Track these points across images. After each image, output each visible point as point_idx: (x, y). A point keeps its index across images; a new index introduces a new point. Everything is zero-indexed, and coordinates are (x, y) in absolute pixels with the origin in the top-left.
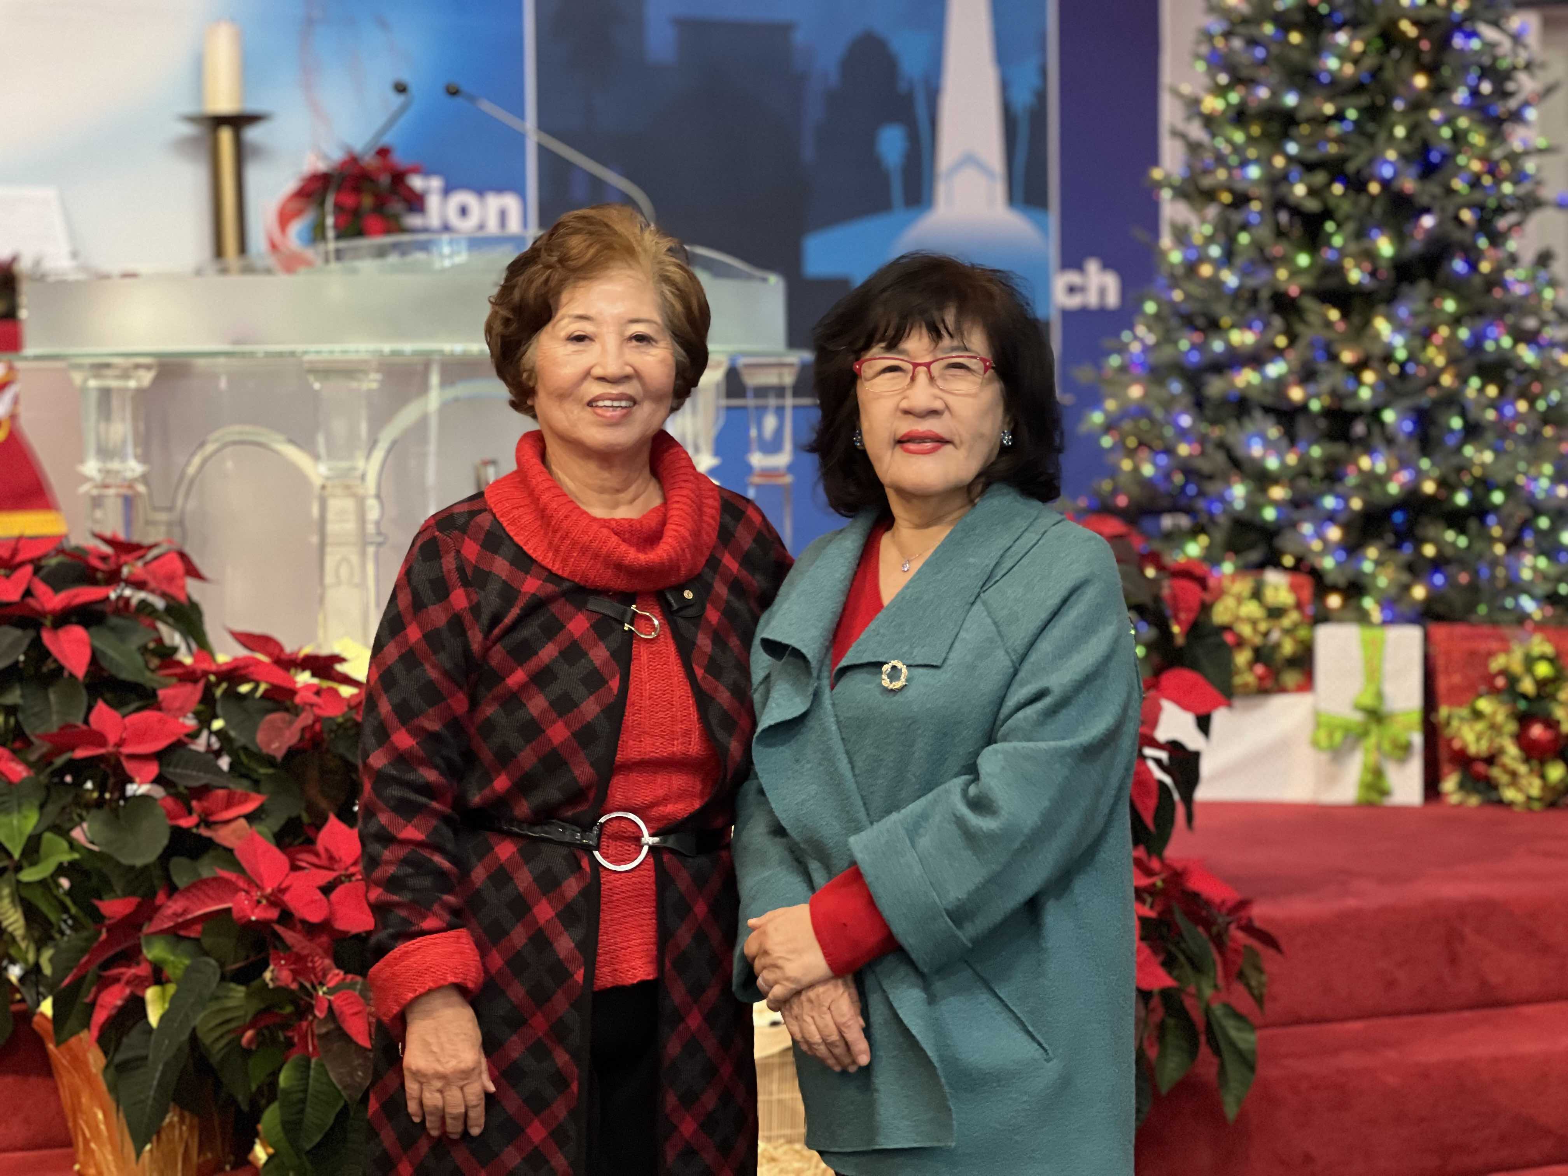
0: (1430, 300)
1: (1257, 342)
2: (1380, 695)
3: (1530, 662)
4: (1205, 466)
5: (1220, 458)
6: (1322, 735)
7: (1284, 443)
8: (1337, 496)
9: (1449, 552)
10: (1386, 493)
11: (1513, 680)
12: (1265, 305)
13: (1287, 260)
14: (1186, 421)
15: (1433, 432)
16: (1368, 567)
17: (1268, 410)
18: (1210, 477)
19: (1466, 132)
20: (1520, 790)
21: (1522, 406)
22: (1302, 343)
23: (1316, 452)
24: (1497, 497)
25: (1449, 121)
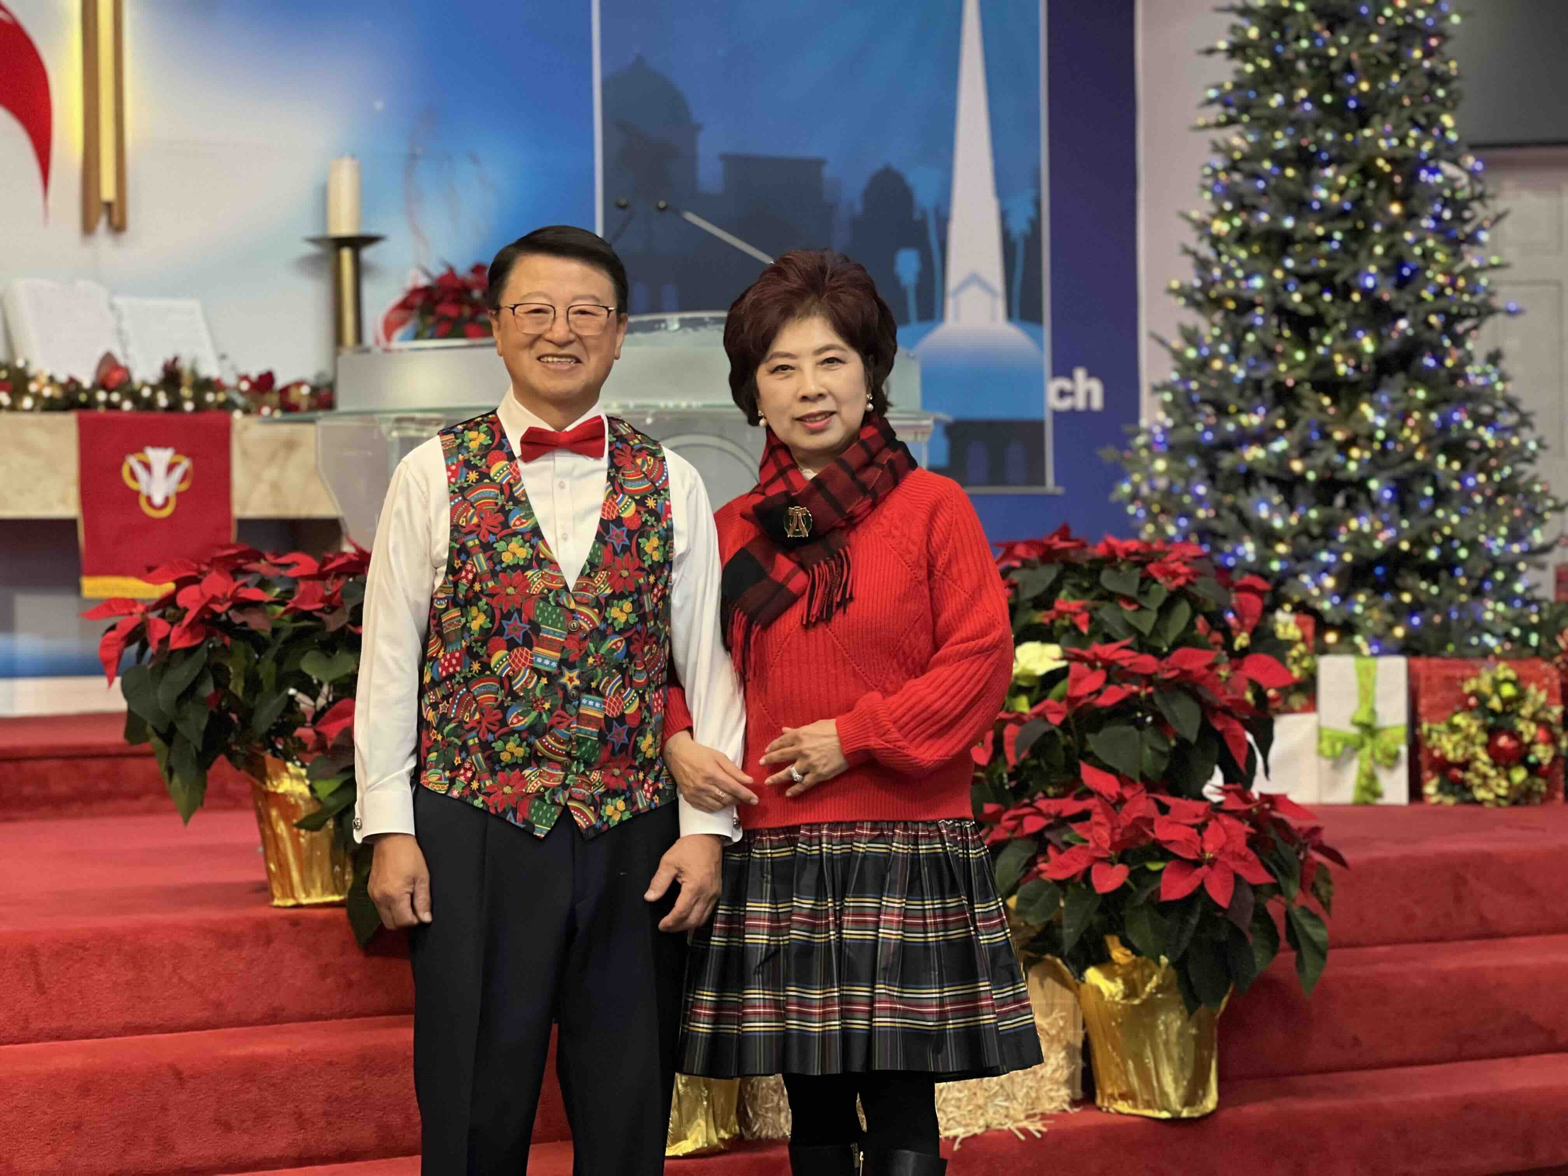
0: (1405, 390)
1: (1262, 425)
2: (1373, 712)
3: (1496, 684)
4: (1220, 527)
5: (1233, 519)
6: (1326, 745)
7: (1285, 507)
8: (1331, 552)
9: (1423, 598)
10: (1373, 549)
11: (1483, 700)
12: (1268, 394)
13: (1286, 356)
14: (1201, 490)
15: (1409, 498)
16: (1358, 609)
17: (1271, 480)
18: (1224, 537)
19: (1432, 251)
20: (1491, 790)
21: (1482, 478)
22: (1301, 424)
23: (1313, 514)
24: (1463, 553)
25: (1420, 241)
